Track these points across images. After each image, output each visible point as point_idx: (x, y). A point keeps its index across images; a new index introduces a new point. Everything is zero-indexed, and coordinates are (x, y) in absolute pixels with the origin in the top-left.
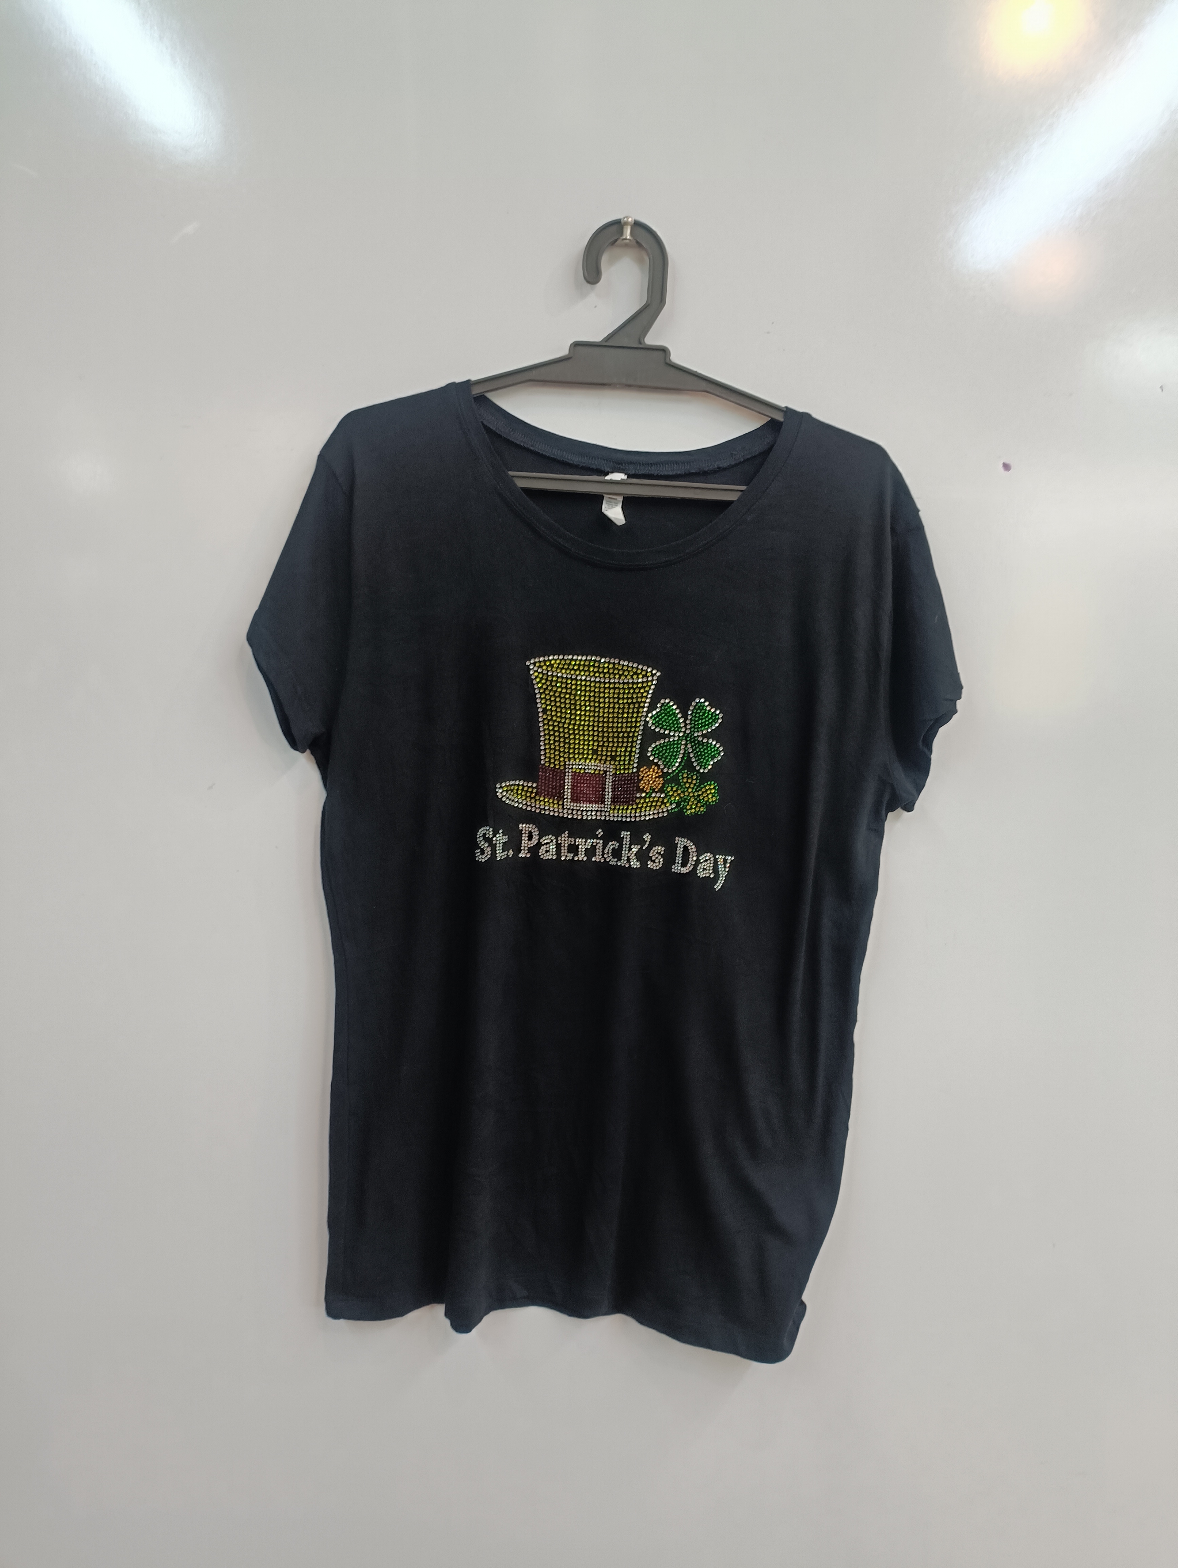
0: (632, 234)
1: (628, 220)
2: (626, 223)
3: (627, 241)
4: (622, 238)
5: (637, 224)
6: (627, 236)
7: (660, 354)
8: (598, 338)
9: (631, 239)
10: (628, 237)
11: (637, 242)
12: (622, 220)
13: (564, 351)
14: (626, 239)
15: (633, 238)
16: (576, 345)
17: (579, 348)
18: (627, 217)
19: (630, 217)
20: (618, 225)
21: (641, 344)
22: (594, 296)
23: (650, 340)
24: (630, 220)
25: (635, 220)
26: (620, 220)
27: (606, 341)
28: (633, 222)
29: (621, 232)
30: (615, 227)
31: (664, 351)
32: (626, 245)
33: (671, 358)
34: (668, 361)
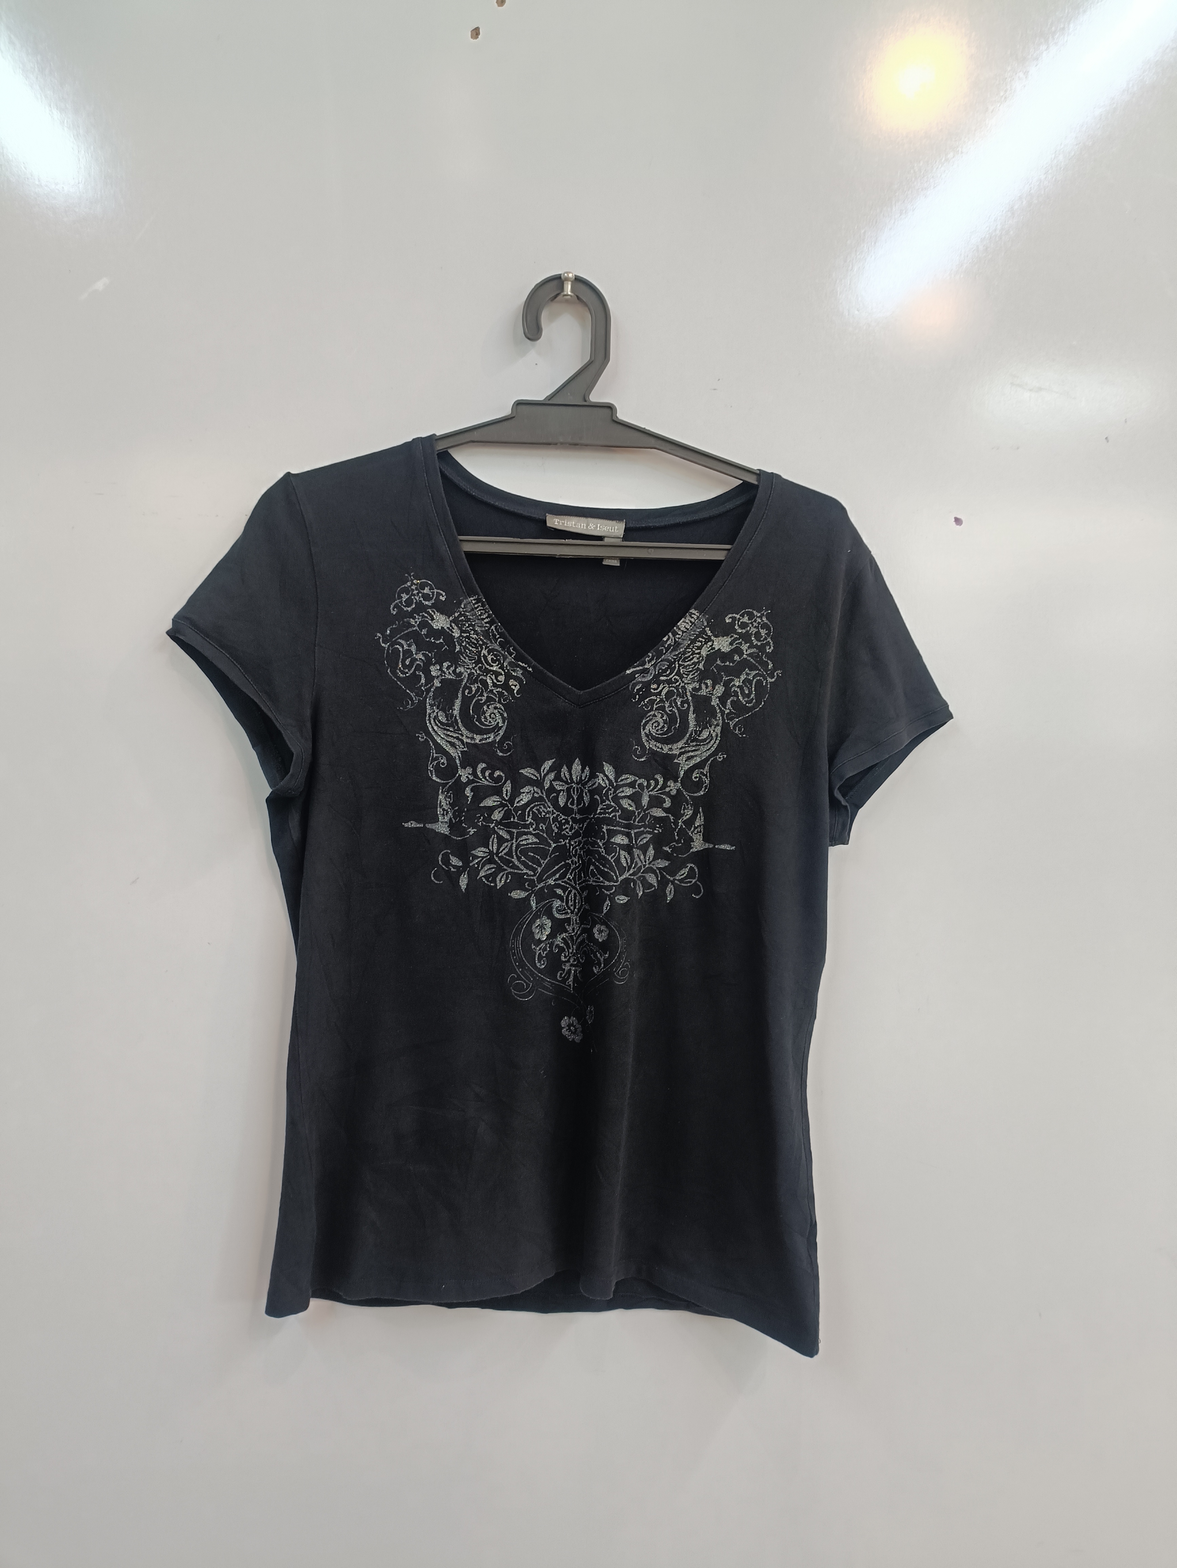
0: (572, 291)
1: (568, 275)
2: (567, 279)
3: (569, 297)
4: (562, 294)
5: (578, 280)
6: (567, 293)
7: (608, 411)
8: (541, 397)
9: (572, 294)
10: (569, 293)
11: (578, 298)
12: (562, 276)
13: (506, 411)
14: (567, 295)
15: (574, 294)
16: (519, 404)
17: (520, 407)
18: (567, 273)
19: (570, 273)
20: (558, 280)
21: (585, 401)
22: (534, 353)
23: (596, 396)
24: (570, 275)
25: (575, 275)
26: (561, 274)
27: (549, 400)
28: (574, 277)
29: (562, 288)
30: (555, 283)
31: (610, 408)
32: (567, 301)
33: (617, 415)
34: (614, 418)
